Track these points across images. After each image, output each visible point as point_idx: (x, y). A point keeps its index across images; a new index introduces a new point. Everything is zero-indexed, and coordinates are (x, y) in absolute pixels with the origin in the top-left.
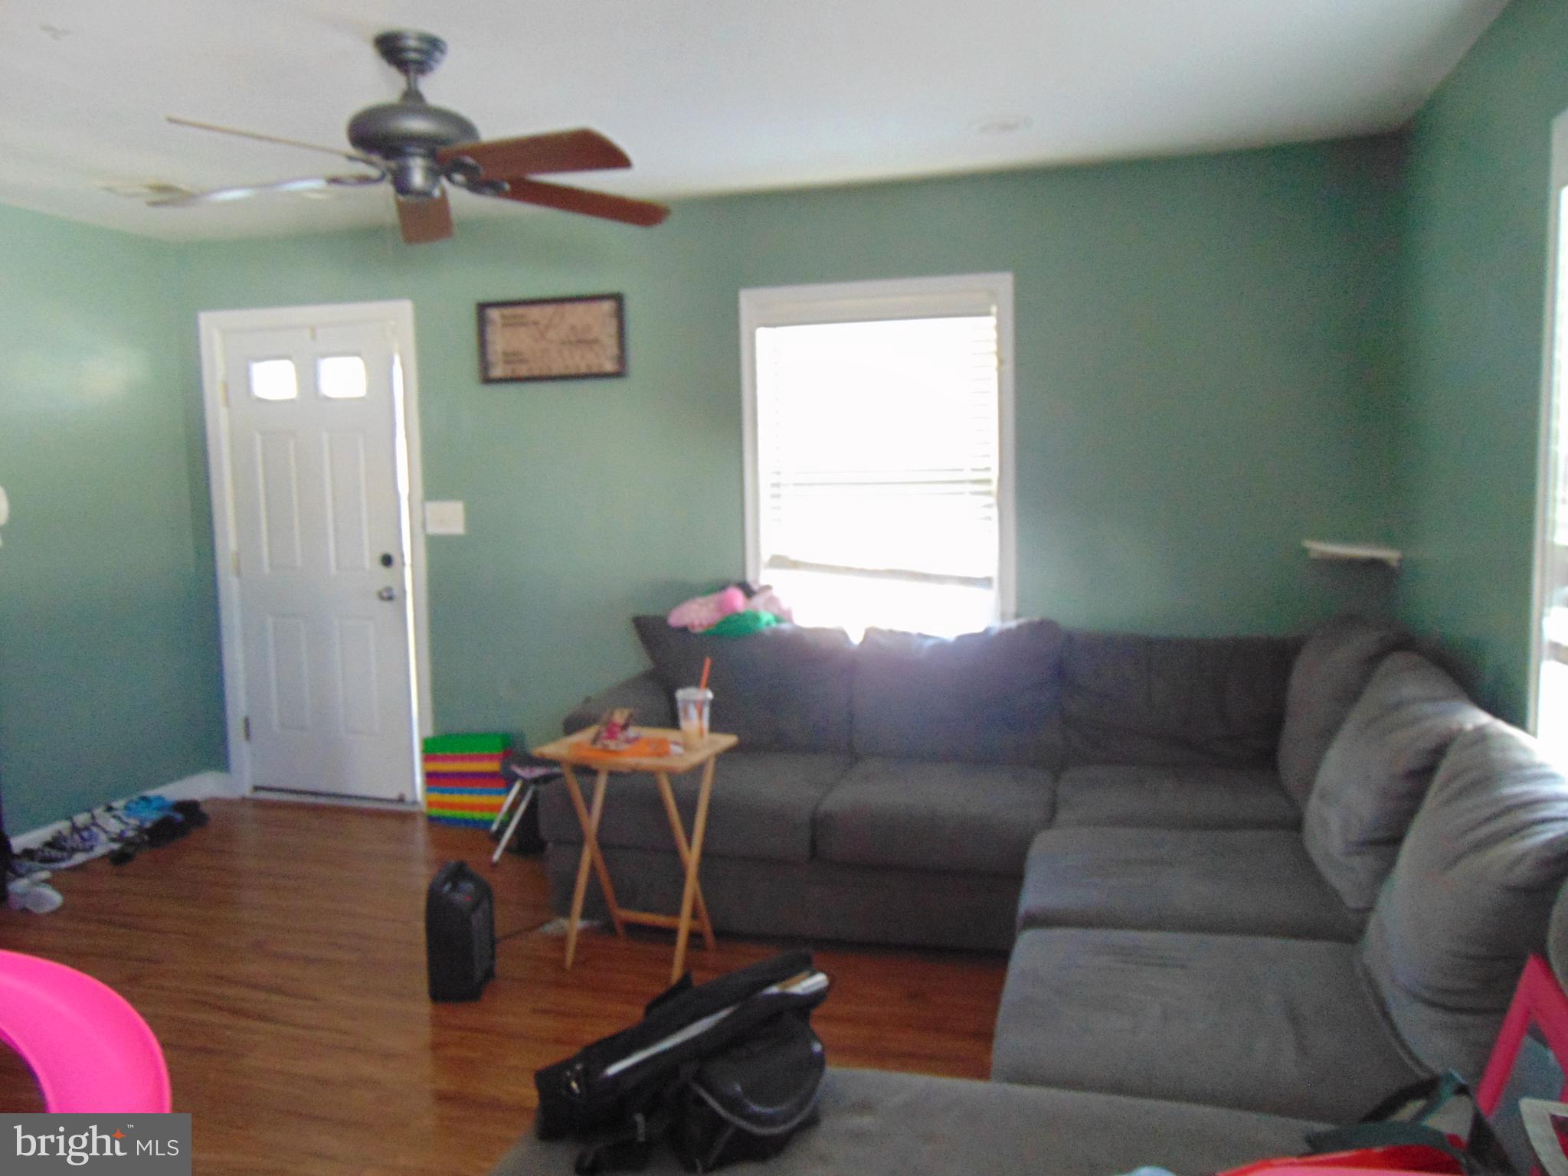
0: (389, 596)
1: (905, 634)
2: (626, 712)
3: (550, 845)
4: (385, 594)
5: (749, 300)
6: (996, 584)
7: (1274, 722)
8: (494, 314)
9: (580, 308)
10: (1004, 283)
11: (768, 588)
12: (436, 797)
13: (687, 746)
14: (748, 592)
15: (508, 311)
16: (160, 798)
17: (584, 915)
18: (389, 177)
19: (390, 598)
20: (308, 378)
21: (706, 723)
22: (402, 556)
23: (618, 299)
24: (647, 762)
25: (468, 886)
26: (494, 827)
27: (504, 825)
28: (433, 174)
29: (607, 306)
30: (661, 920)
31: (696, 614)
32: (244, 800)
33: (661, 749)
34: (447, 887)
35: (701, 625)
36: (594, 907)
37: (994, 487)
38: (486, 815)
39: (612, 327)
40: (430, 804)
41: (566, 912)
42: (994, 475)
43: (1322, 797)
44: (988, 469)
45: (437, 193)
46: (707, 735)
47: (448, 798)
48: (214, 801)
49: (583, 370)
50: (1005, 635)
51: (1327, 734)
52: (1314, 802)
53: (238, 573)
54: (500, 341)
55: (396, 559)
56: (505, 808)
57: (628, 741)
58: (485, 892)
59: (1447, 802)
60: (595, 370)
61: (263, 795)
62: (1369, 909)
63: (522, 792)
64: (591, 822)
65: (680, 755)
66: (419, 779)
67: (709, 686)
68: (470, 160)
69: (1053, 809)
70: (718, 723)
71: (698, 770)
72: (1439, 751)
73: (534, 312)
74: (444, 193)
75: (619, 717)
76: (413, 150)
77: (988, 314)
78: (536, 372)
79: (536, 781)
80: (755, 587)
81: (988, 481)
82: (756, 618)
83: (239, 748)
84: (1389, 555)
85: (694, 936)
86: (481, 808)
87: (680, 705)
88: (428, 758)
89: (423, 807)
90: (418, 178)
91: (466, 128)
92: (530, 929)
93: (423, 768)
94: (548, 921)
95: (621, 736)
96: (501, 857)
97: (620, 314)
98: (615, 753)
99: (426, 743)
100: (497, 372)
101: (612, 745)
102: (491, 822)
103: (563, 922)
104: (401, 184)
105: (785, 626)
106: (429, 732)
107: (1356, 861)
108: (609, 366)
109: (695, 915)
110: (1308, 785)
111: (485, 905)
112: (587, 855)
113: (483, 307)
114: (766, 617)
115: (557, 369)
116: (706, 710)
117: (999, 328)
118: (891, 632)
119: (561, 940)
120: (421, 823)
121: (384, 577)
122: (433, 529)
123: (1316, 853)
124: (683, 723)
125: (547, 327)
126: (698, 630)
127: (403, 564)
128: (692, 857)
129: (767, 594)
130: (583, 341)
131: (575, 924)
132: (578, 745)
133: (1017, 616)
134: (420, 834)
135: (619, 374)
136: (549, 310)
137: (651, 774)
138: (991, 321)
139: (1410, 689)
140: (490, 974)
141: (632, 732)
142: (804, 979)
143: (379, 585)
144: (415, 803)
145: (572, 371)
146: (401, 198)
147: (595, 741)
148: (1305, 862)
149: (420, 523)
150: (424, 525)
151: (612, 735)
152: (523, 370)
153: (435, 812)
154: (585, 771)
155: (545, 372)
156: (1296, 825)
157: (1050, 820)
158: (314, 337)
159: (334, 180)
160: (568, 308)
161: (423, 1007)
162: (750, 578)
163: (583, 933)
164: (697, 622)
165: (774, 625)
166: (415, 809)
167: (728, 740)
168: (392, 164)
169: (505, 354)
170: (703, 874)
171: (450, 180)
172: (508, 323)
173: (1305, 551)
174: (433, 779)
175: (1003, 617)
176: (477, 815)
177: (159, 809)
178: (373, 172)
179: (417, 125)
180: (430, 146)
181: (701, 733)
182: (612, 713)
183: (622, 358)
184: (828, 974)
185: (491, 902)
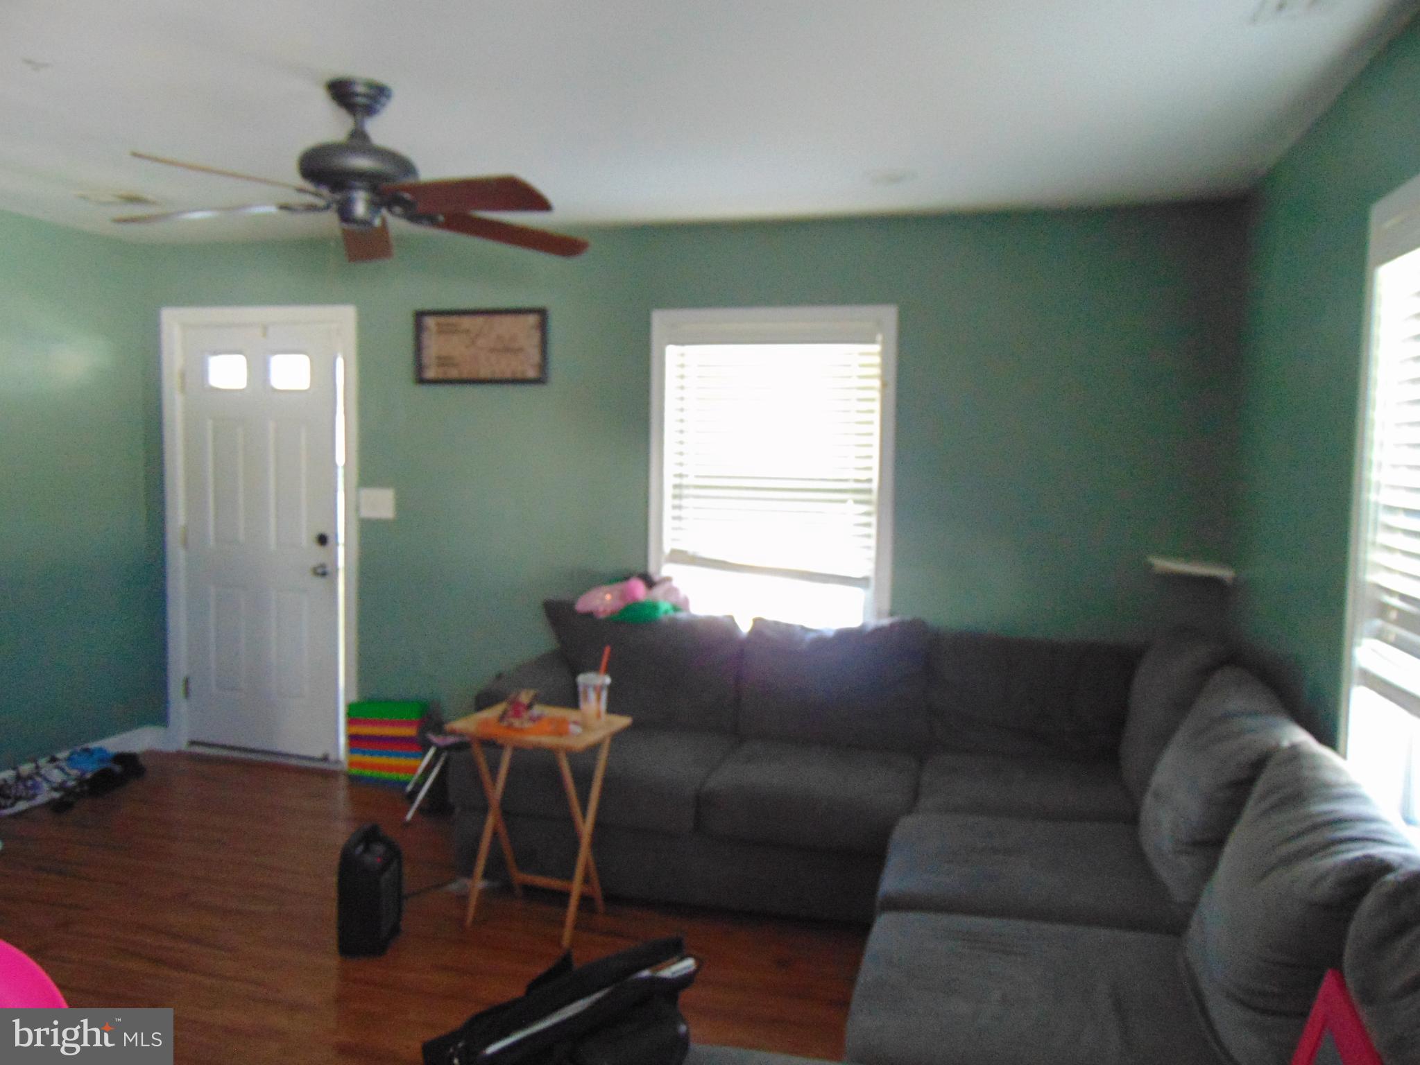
0: (324, 572)
1: (788, 626)
2: (532, 693)
3: (458, 810)
4: (320, 571)
5: (660, 320)
6: (873, 583)
7: (1118, 720)
8: (430, 322)
9: (508, 320)
10: (888, 314)
11: (668, 579)
12: (358, 757)
13: (585, 726)
14: (650, 583)
15: (442, 320)
16: (101, 750)
17: (486, 875)
18: (334, 206)
19: (324, 574)
20: (259, 371)
21: (603, 706)
22: (336, 536)
23: (542, 313)
24: (547, 740)
25: (379, 849)
26: (409, 788)
27: (418, 786)
28: (374, 206)
29: (532, 319)
30: (556, 884)
31: (603, 600)
32: (179, 755)
33: (560, 728)
34: (360, 848)
35: (605, 611)
36: (495, 868)
37: (874, 497)
38: (402, 777)
39: (536, 337)
40: (352, 764)
41: (469, 873)
42: (875, 485)
43: (1157, 795)
44: (869, 481)
45: (377, 222)
46: (604, 716)
47: (368, 759)
48: (152, 754)
49: (508, 375)
50: (878, 631)
51: (1162, 738)
52: (1148, 800)
53: (185, 543)
54: (434, 346)
55: (331, 540)
56: (420, 770)
57: (533, 719)
58: (394, 854)
59: (1265, 813)
60: (519, 376)
61: (198, 750)
62: (1193, 904)
63: (436, 756)
64: (496, 792)
65: (579, 735)
66: (342, 740)
67: (608, 671)
68: (407, 196)
69: (916, 795)
70: (614, 707)
71: (594, 749)
72: (1259, 763)
73: (466, 322)
74: (384, 221)
75: (525, 698)
76: (357, 184)
77: (873, 341)
78: (465, 375)
79: (449, 748)
80: (656, 578)
81: (869, 491)
82: (655, 607)
83: (179, 706)
84: (1225, 573)
85: (585, 900)
86: (398, 769)
87: (581, 689)
88: (351, 721)
89: (345, 766)
90: (360, 208)
91: (406, 166)
92: (438, 886)
93: (347, 730)
94: (452, 880)
95: (526, 715)
96: (413, 817)
97: (543, 327)
98: (521, 730)
99: (350, 708)
100: (430, 373)
101: (517, 723)
102: (406, 783)
103: (465, 881)
104: (345, 213)
105: (682, 615)
106: (354, 698)
107: (1184, 860)
108: (532, 373)
109: (586, 880)
110: (1144, 784)
111: (394, 865)
112: (490, 821)
113: (420, 315)
114: (665, 606)
115: (484, 373)
116: (604, 695)
117: (883, 354)
118: (777, 623)
119: (462, 899)
120: (342, 782)
121: (317, 555)
122: (366, 513)
123: (1148, 848)
124: (583, 705)
125: (477, 336)
126: (602, 616)
127: (337, 544)
128: (586, 828)
129: (666, 586)
130: (509, 349)
131: (479, 884)
132: (485, 723)
133: (892, 614)
134: (341, 794)
135: (540, 380)
136: (480, 320)
137: (551, 752)
138: (876, 348)
139: (1236, 702)
140: (395, 930)
141: (537, 710)
142: (674, 963)
143: (313, 562)
144: (337, 762)
145: (498, 375)
146: (345, 226)
147: (502, 717)
148: (1138, 855)
149: (353, 506)
150: (358, 509)
151: (517, 714)
152: (454, 373)
153: (355, 771)
154: (491, 745)
155: (473, 376)
156: (1132, 819)
157: (911, 807)
158: (265, 334)
159: (285, 207)
160: (497, 320)
161: (331, 961)
162: (652, 569)
163: (483, 892)
164: (601, 609)
165: (671, 613)
166: (339, 768)
167: (623, 721)
168: (338, 196)
169: (439, 358)
170: (596, 843)
171: (390, 210)
172: (442, 330)
173: (1151, 566)
174: (355, 741)
175: (879, 614)
176: (394, 776)
177: (102, 760)
178: (320, 203)
179: (362, 163)
180: (373, 181)
181: (599, 716)
182: (518, 694)
183: (543, 365)
184: (697, 959)
185: (400, 864)
